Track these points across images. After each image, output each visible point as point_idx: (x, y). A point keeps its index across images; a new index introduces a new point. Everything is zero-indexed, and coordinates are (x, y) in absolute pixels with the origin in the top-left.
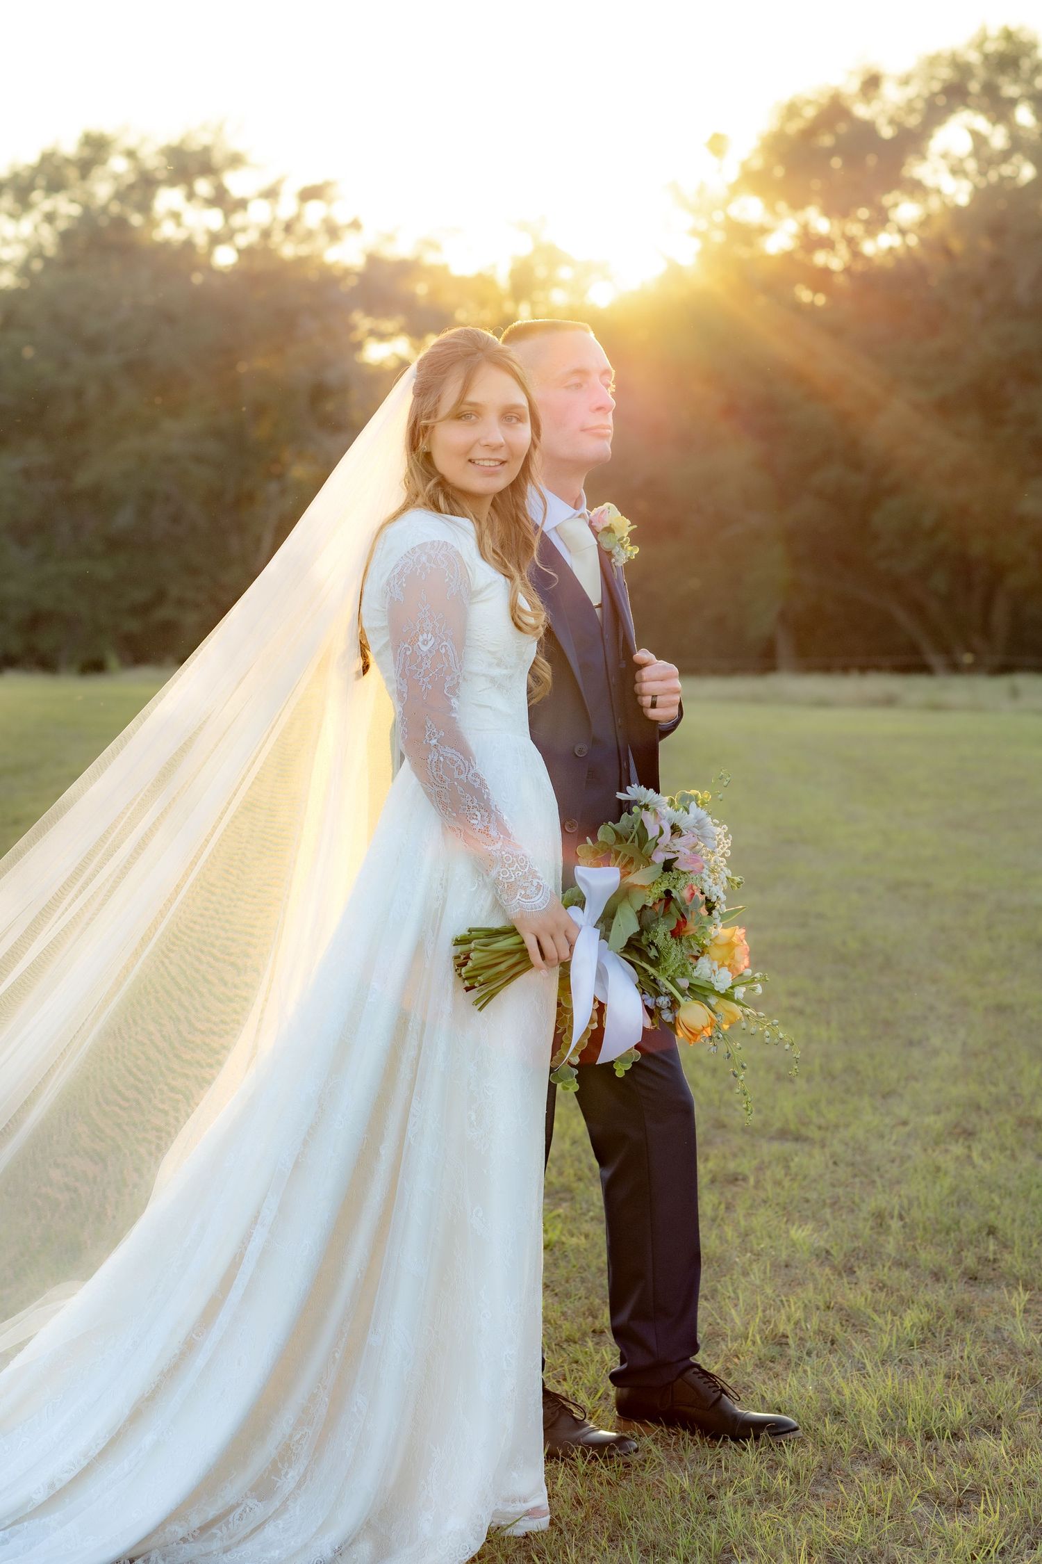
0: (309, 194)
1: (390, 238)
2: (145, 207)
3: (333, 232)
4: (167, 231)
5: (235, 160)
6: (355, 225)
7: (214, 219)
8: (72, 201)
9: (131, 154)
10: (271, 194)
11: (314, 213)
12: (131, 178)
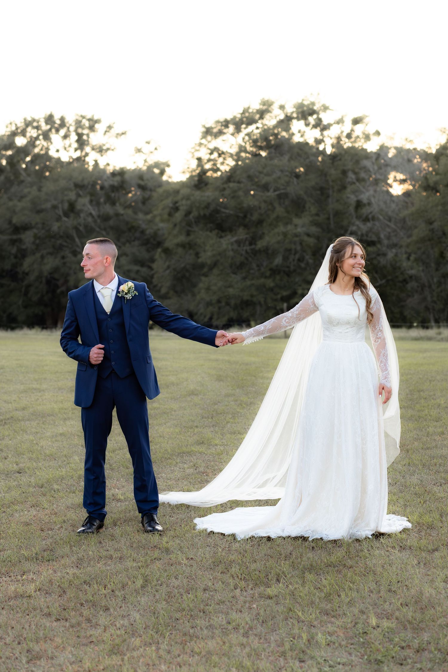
0: (356, 122)
1: (392, 138)
2: (287, 129)
3: (367, 137)
4: (297, 139)
5: (325, 108)
6: (378, 133)
7: (316, 133)
8: (257, 128)
9: (282, 107)
10: (340, 122)
11: (359, 130)
12: (282, 117)
